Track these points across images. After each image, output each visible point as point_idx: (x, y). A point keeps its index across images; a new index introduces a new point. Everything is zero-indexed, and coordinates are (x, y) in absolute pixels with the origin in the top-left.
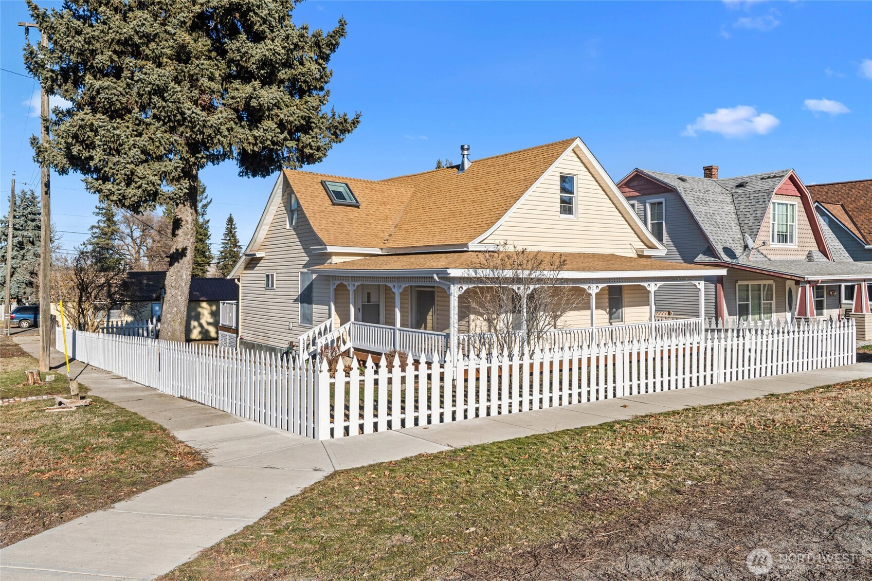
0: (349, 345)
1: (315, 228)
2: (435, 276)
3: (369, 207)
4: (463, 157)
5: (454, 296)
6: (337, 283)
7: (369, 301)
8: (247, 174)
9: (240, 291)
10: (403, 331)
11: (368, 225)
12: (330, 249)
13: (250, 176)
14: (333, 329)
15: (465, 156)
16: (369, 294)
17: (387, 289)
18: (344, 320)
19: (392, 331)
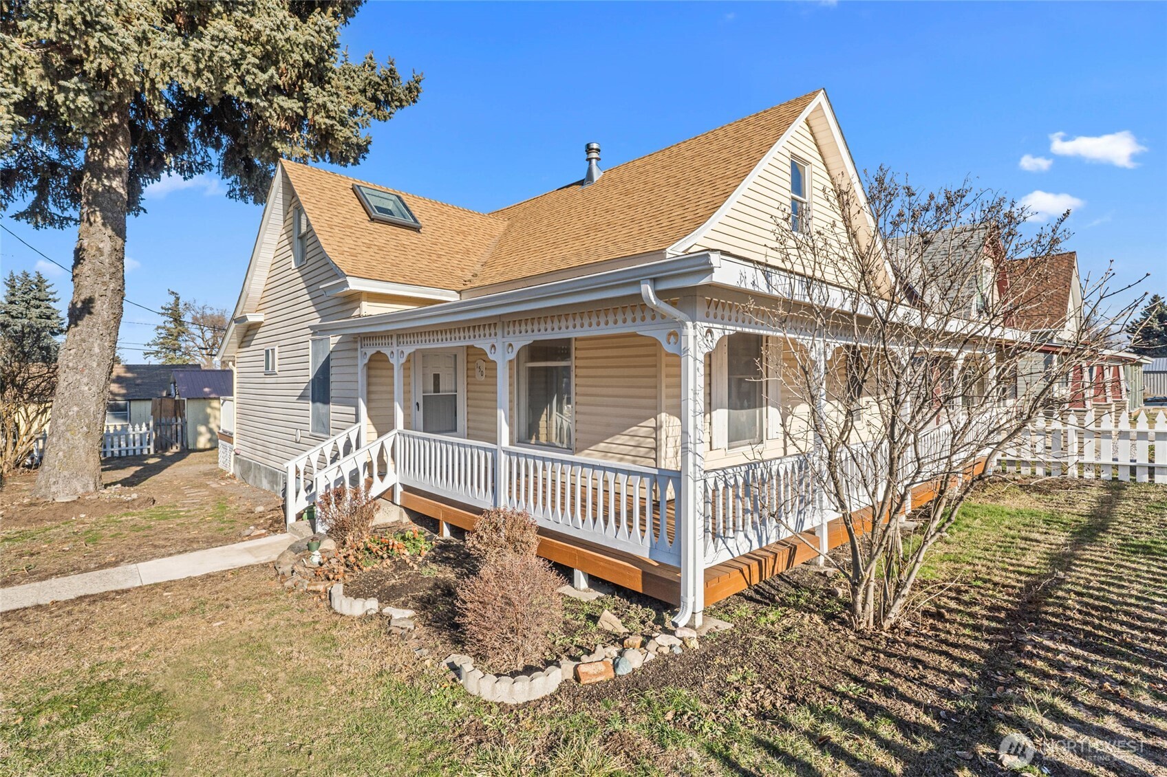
0: (392, 478)
1: (327, 249)
2: (647, 290)
3: (437, 234)
4: (590, 163)
5: (695, 359)
6: (371, 351)
7: (437, 389)
8: (243, 197)
9: (235, 380)
10: (518, 455)
11: (434, 257)
12: (354, 285)
13: (251, 202)
14: (363, 442)
15: (594, 161)
16: (437, 377)
17: (472, 353)
18: (383, 425)
19: (489, 455)
